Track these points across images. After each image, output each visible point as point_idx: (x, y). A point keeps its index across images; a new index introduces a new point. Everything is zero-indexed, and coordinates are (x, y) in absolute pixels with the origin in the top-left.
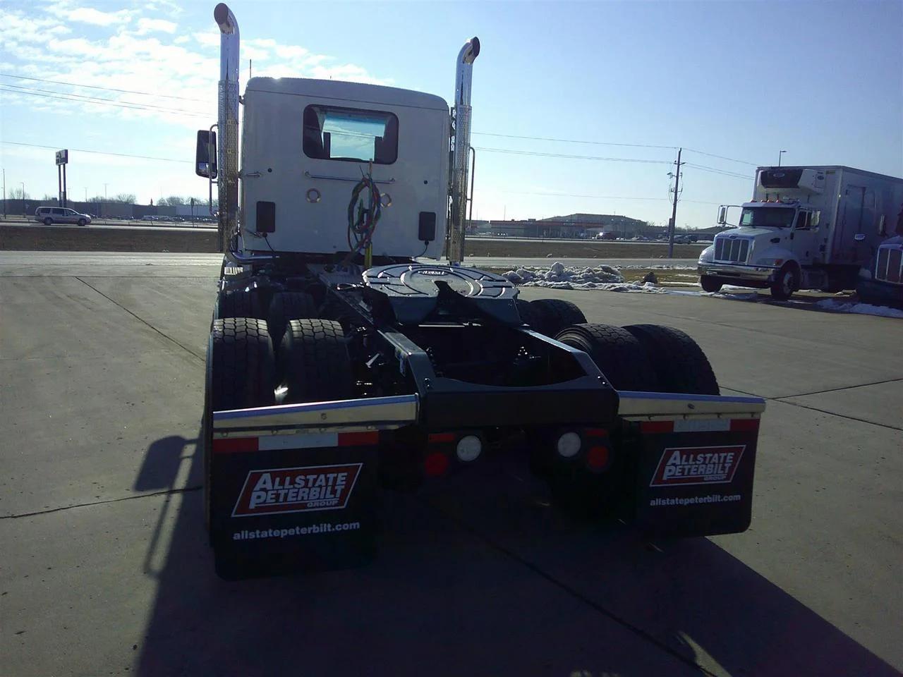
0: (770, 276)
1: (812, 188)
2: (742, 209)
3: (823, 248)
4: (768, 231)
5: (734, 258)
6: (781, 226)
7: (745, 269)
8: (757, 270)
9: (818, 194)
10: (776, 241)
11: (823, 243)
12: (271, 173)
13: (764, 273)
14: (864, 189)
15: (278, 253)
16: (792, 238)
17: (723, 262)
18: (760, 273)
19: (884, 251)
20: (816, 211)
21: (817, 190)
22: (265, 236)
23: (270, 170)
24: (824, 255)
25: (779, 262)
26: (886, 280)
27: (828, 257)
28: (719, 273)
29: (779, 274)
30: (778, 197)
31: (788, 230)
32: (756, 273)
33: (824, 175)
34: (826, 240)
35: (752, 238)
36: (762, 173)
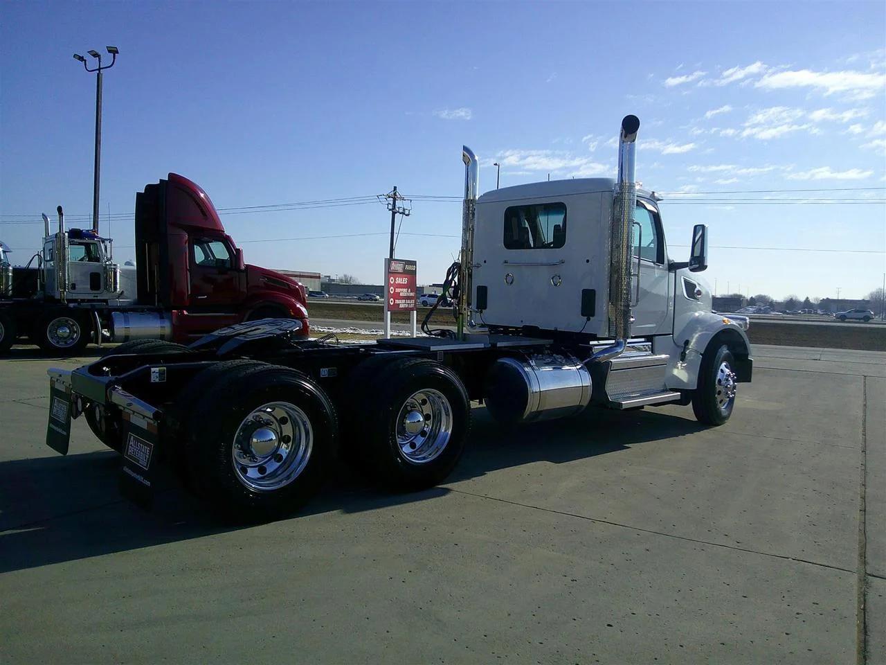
22: (481, 312)
23: (485, 262)
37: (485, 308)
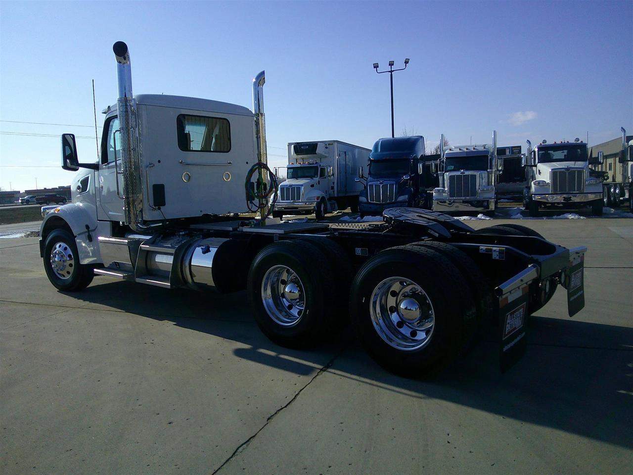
0: (314, 207)
1: (323, 154)
2: (287, 169)
3: (333, 188)
4: (307, 181)
5: (293, 199)
6: (312, 177)
7: (299, 204)
8: (306, 204)
9: (326, 157)
10: (312, 186)
11: (333, 185)
12: (160, 164)
13: (310, 206)
14: (345, 152)
15: (167, 220)
16: (319, 184)
17: (287, 201)
18: (308, 206)
19: (371, 186)
20: (330, 167)
21: (325, 155)
22: (159, 209)
23: (159, 162)
24: (334, 191)
25: (318, 198)
26: (374, 202)
27: (336, 192)
28: (285, 208)
29: (319, 205)
30: (307, 160)
31: (317, 179)
32: (306, 206)
33: (328, 146)
34: (334, 183)
35: (302, 185)
36: (294, 146)
37: (164, 204)
